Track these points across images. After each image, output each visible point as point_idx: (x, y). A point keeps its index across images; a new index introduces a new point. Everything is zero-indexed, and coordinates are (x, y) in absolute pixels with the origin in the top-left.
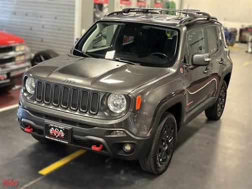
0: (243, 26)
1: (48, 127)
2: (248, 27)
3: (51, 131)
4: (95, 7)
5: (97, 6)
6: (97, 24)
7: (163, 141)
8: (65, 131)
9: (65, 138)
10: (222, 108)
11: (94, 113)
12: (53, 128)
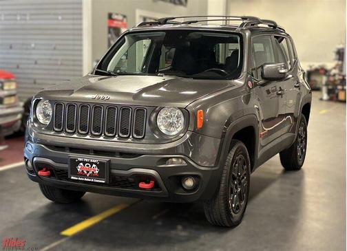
0: (311, 67)
1: (75, 163)
2: (319, 68)
3: (79, 169)
4: (109, 32)
5: (111, 30)
6: (126, 37)
7: (234, 178)
8: (100, 165)
9: (100, 176)
10: (304, 154)
11: (140, 137)
12: (81, 164)
